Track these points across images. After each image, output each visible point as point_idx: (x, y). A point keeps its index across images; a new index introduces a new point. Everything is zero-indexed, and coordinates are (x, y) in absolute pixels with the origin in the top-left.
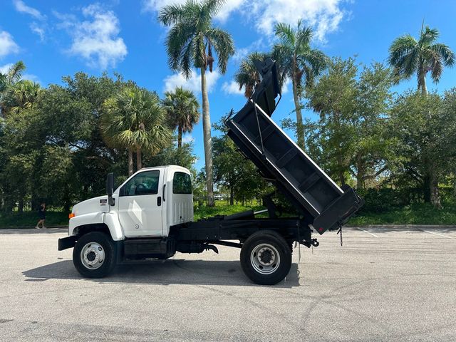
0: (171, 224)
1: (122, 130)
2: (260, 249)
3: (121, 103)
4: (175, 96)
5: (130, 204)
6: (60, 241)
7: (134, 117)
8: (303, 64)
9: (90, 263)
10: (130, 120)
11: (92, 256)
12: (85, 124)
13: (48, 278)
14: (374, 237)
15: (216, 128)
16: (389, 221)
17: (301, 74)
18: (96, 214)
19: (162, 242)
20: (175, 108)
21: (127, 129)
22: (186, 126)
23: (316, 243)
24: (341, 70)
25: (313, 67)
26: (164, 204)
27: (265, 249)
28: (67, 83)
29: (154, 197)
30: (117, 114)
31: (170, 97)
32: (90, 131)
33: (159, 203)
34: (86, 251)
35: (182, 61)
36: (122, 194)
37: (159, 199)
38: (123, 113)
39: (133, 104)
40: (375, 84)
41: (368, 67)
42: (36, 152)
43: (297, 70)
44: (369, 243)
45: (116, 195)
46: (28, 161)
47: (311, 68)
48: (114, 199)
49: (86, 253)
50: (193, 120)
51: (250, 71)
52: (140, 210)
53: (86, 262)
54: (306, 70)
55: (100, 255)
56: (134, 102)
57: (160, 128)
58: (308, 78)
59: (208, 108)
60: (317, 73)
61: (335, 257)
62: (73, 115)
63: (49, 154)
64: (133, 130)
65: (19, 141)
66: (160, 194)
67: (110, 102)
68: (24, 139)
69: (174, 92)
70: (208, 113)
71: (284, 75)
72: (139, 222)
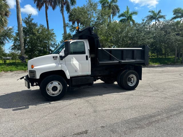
5: (72, 59)
9: (54, 93)
11: (55, 89)
26: (89, 59)
29: (84, 56)
33: (87, 59)
34: (50, 86)
37: (87, 56)
53: (50, 92)
55: (59, 87)
72: (77, 69)
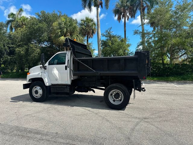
0: (72, 79)
1: (60, 36)
2: (114, 92)
3: (60, 24)
4: (85, 21)
5: (53, 69)
6: (24, 85)
7: (65, 30)
8: (146, 3)
10: (63, 32)
11: (37, 92)
12: (45, 34)
13: (19, 101)
14: (176, 87)
15: (103, 35)
16: (185, 79)
17: (145, 8)
18: (38, 73)
19: (68, 87)
20: (85, 27)
21: (62, 36)
22: (90, 35)
23: (144, 90)
24: (165, 4)
25: (151, 4)
26: (68, 69)
27: (117, 92)
28: (37, 16)
29: (64, 66)
30: (58, 29)
31: (83, 22)
32: (47, 37)
33: (66, 69)
34: (34, 90)
35: (88, 4)
36: (49, 64)
37: (66, 67)
38: (60, 28)
39: (64, 24)
40: (182, 11)
41: (179, 2)
42: (26, 47)
43: (143, 6)
44: (173, 89)
45: (47, 64)
46: (22, 50)
47: (149, 4)
48: (46, 66)
49: (34, 91)
50: (93, 32)
51: (120, 7)
52: (57, 72)
53: (34, 95)
54: (147, 6)
55: (40, 92)
56: (65, 24)
57: (77, 35)
58: (148, 10)
59: (100, 26)
60: (152, 7)
61: (155, 96)
62: (40, 30)
63: (31, 47)
64: (65, 36)
65: (19, 42)
66: (66, 64)
67: (55, 24)
68: (21, 41)
69: (85, 19)
70: (100, 28)
71: (136, 9)
72: (57, 77)
